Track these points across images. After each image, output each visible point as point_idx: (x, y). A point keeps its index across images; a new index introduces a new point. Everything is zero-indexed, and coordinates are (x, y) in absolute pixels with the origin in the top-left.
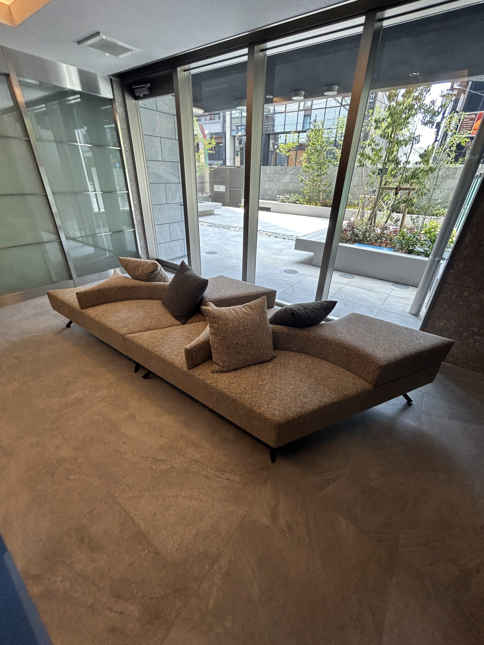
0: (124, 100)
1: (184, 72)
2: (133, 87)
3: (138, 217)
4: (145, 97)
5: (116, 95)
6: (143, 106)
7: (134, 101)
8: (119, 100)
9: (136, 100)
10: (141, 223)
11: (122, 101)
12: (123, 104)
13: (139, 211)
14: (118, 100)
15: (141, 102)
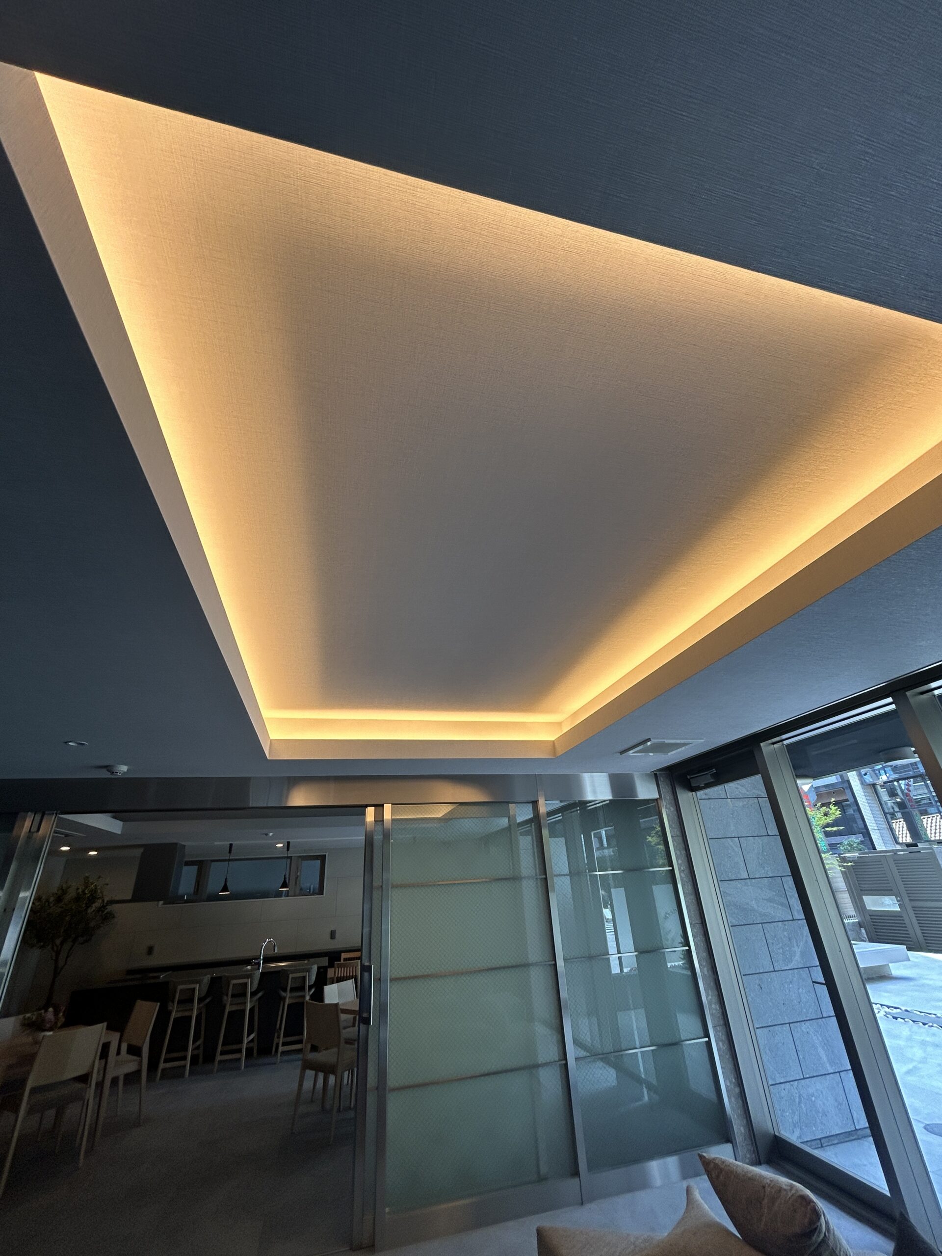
0: (674, 796)
1: (772, 746)
2: (688, 777)
3: (713, 1006)
4: (708, 786)
5: (663, 792)
6: (704, 797)
7: (690, 794)
8: (668, 798)
9: (692, 791)
10: (722, 1022)
11: (672, 797)
12: (673, 802)
13: (716, 993)
14: (665, 798)
15: (700, 794)
